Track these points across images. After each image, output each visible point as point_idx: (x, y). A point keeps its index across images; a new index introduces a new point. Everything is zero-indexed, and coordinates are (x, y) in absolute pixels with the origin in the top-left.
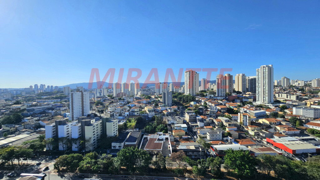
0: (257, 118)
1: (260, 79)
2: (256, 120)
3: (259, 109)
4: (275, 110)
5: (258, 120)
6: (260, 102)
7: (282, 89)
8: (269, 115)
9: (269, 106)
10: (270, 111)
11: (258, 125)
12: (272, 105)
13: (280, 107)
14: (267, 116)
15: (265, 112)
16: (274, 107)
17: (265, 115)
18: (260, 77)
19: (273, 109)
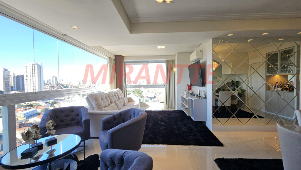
1: (29, 76)
2: (26, 121)
3: (29, 108)
7: (52, 86)
8: (40, 112)
9: (40, 104)
10: (41, 109)
13: (50, 103)
15: (36, 110)
19: (43, 106)
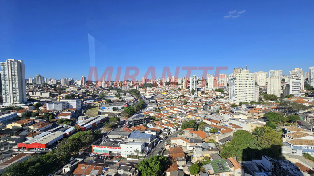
0: (3, 124)
1: (7, 76)
2: (3, 127)
3: (7, 112)
4: (28, 109)
5: (6, 126)
6: (9, 103)
7: (37, 86)
8: (21, 116)
9: (22, 107)
10: (22, 112)
11: (5, 132)
12: (25, 105)
13: (34, 106)
14: (18, 118)
15: (16, 114)
16: (27, 106)
17: (16, 118)
18: (7, 72)
19: (26, 109)
